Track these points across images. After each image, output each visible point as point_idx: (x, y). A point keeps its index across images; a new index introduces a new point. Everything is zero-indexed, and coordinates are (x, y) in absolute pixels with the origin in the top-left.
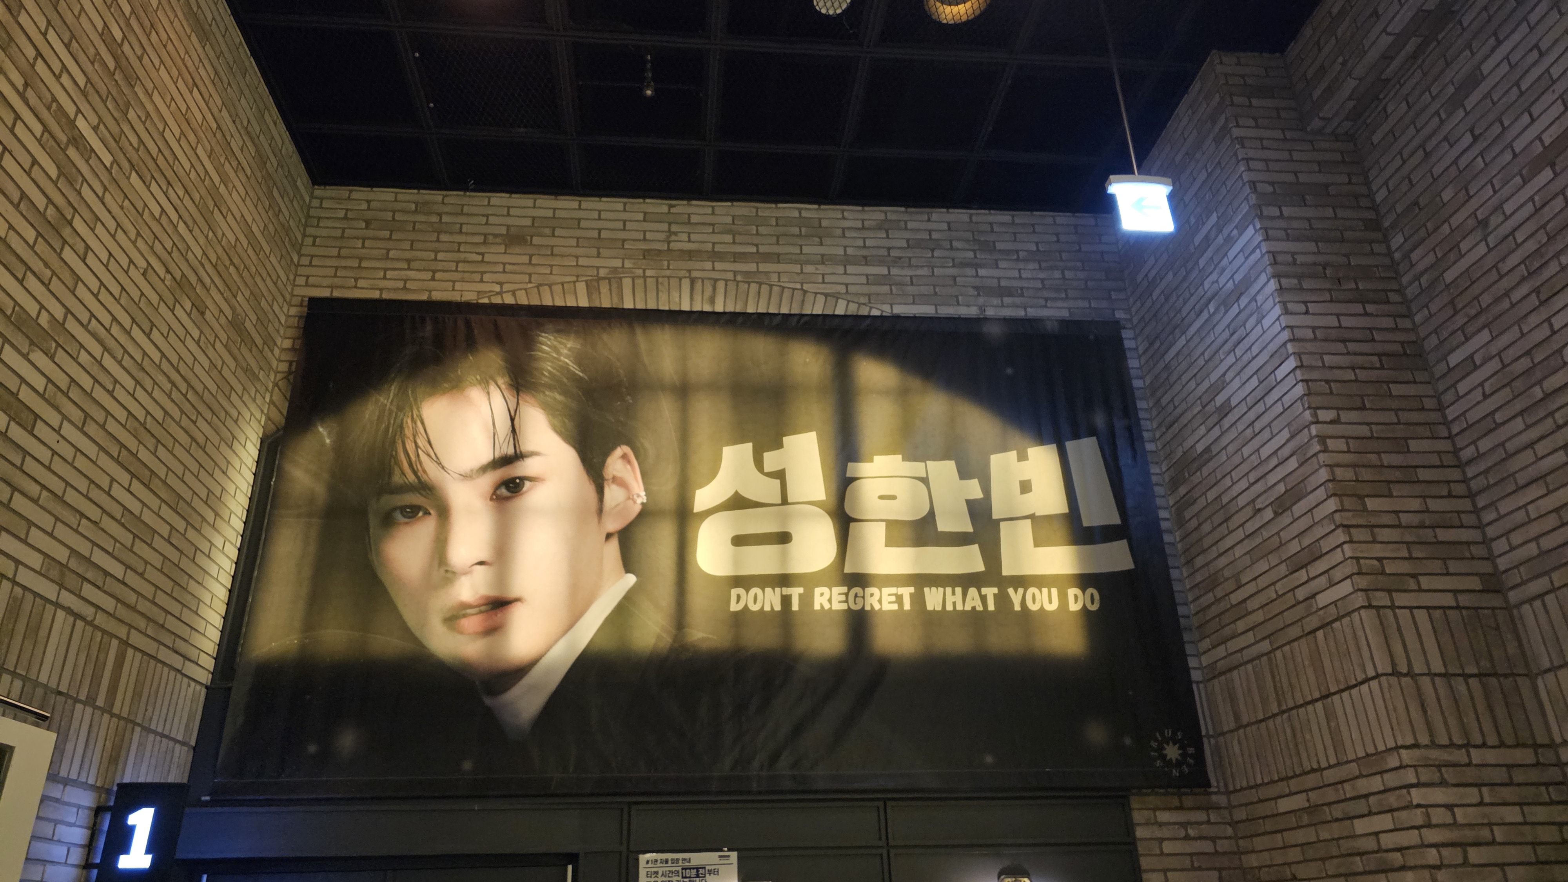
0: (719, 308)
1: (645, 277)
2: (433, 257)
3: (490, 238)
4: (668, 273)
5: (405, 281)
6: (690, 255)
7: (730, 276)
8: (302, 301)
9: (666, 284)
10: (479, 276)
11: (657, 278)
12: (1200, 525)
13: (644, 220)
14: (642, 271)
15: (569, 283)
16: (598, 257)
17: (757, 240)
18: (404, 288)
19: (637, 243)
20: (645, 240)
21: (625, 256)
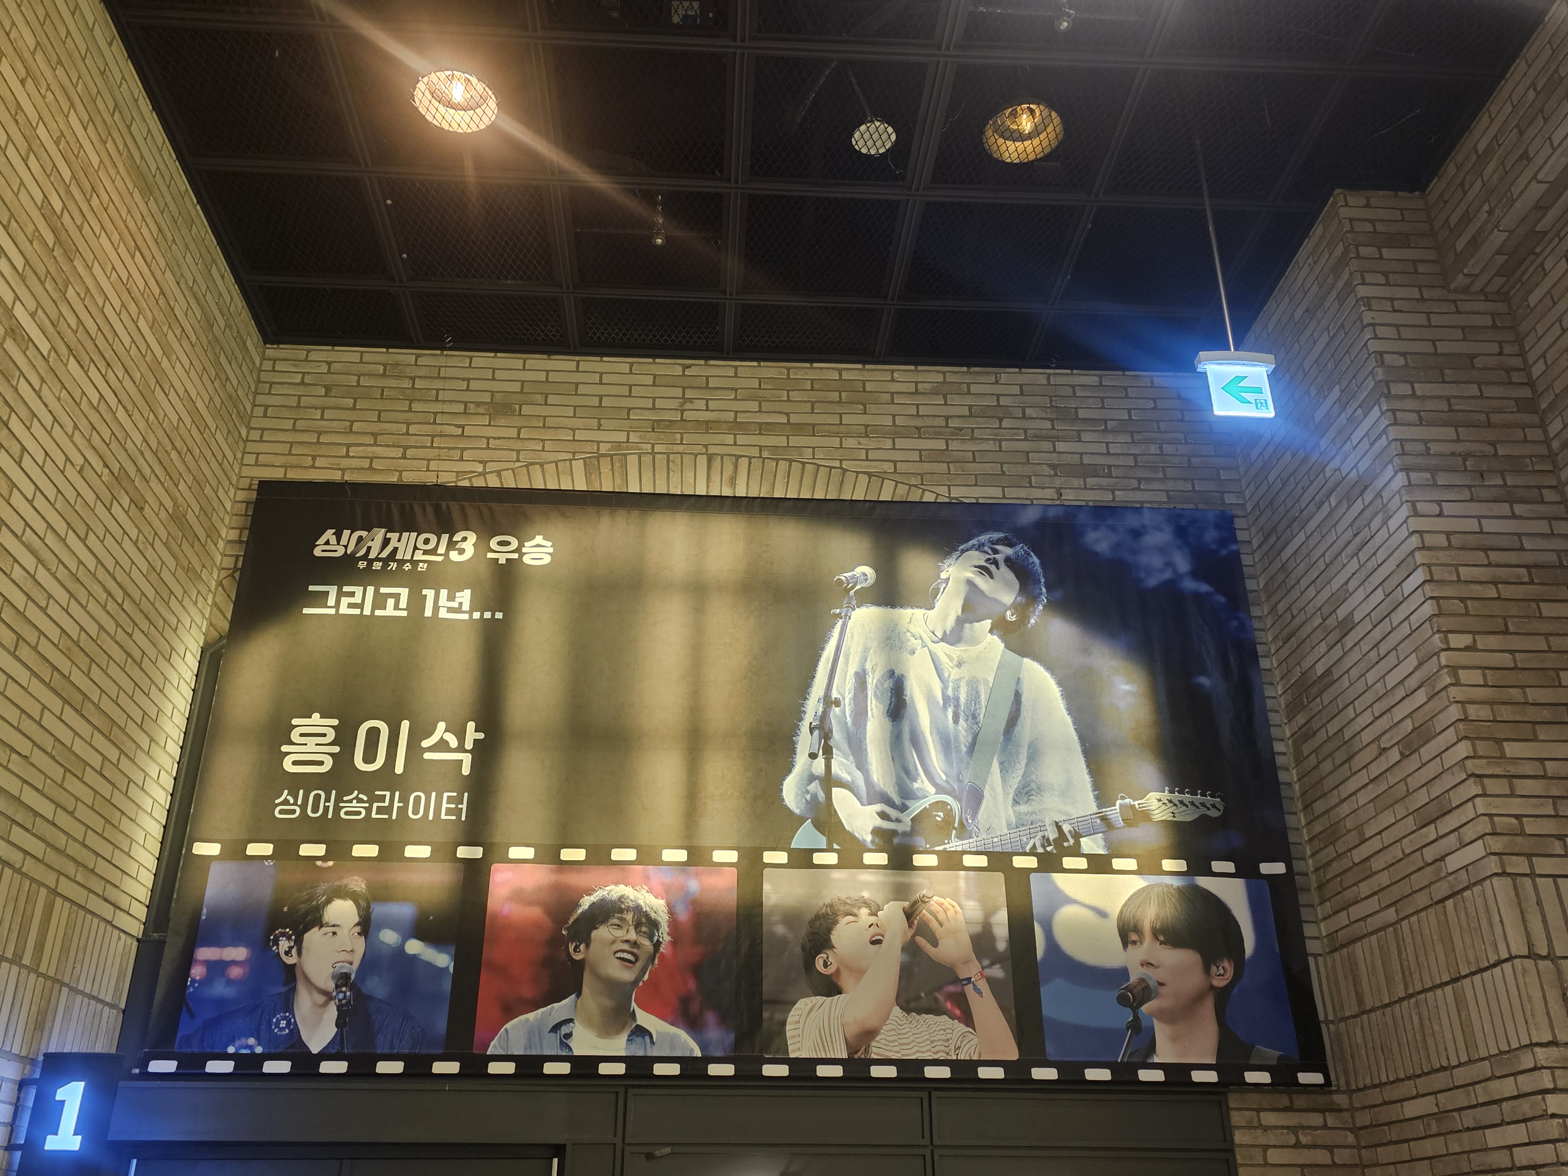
0: (741, 492)
1: (653, 453)
2: (404, 431)
3: (472, 406)
4: (680, 448)
5: (372, 459)
6: (707, 426)
7: (755, 452)
8: (251, 485)
9: (678, 461)
10: (458, 452)
11: (668, 454)
12: (1319, 763)
13: (654, 385)
14: (650, 446)
15: (564, 460)
16: (599, 429)
17: (787, 407)
18: (371, 468)
19: (645, 412)
20: (654, 408)
21: (631, 427)
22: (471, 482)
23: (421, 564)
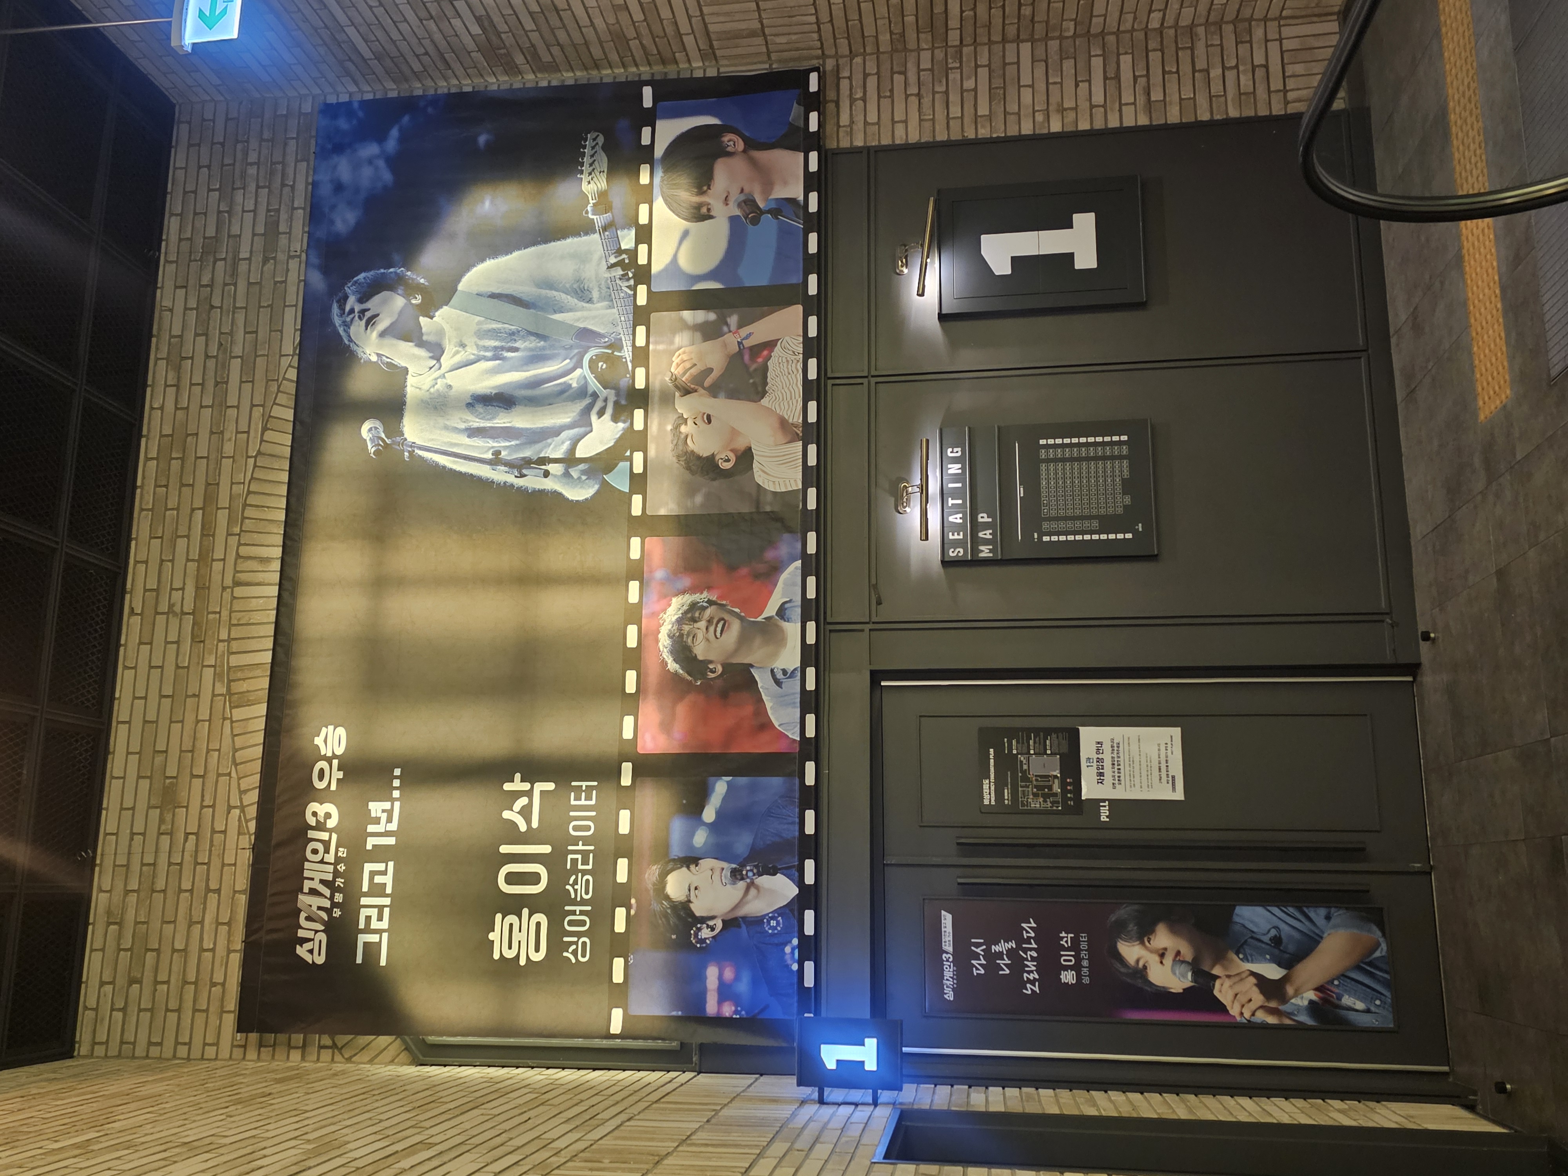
0: (277, 552)
1: (229, 640)
2: (187, 894)
3: (163, 827)
4: (224, 612)
5: (218, 924)
6: (202, 588)
7: (233, 540)
9: (239, 615)
10: (216, 836)
11: (231, 625)
13: (151, 643)
14: (220, 644)
15: (232, 728)
16: (198, 696)
17: (186, 510)
18: (229, 924)
19: (182, 650)
20: (177, 642)
21: (198, 663)
22: (251, 820)
23: (340, 854)
